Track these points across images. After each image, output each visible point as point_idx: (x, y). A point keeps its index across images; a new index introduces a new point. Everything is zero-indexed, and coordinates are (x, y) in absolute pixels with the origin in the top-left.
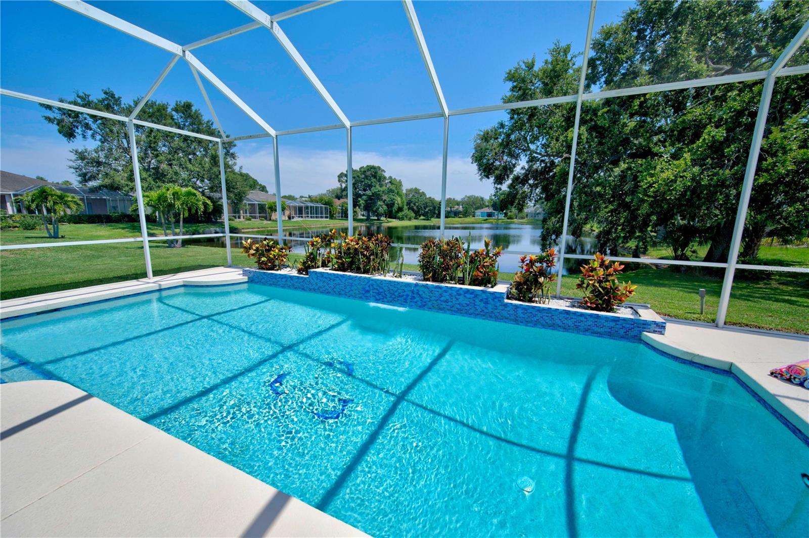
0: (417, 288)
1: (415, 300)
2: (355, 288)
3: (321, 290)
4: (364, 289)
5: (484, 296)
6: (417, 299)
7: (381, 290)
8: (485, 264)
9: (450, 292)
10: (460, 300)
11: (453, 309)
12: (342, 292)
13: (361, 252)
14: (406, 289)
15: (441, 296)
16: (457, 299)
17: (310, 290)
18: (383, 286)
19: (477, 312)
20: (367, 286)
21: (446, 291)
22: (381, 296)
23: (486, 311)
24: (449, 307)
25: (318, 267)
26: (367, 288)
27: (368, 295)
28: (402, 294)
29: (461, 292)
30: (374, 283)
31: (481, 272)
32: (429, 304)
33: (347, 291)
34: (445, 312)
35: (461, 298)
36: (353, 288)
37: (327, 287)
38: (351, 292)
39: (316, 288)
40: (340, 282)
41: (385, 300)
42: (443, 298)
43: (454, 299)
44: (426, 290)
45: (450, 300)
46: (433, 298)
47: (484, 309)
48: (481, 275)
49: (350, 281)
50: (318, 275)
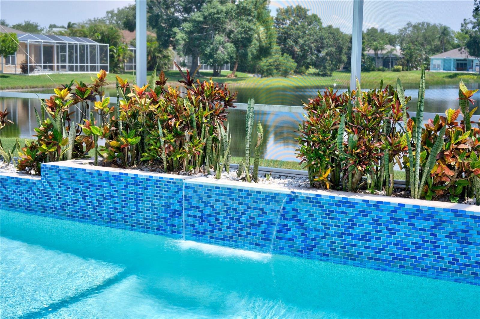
0: (295, 205)
1: (289, 235)
2: (148, 205)
3: (69, 209)
4: (167, 206)
5: (458, 223)
6: (295, 231)
7: (208, 211)
8: (462, 146)
9: (375, 213)
10: (399, 236)
11: (382, 256)
13: (162, 122)
14: (267, 208)
15: (352, 223)
16: (392, 232)
17: (44, 210)
18: (212, 200)
19: (441, 264)
20: (175, 201)
21: (364, 214)
22: (206, 225)
23: (463, 260)
24: (371, 253)
25: (64, 158)
26: (176, 206)
27: (175, 221)
28: (256, 220)
29: (401, 214)
30: (191, 193)
31: (450, 167)
32: (324, 244)
33: (128, 213)
34: (362, 265)
35: (403, 228)
36: (142, 206)
37: (82, 203)
38: (137, 216)
39: (58, 205)
40: (110, 190)
41: (218, 234)
42: (356, 231)
43: (385, 232)
44: (316, 210)
45: (374, 233)
46: (332, 230)
47: (458, 255)
48: (451, 173)
49: (136, 189)
50: (64, 175)
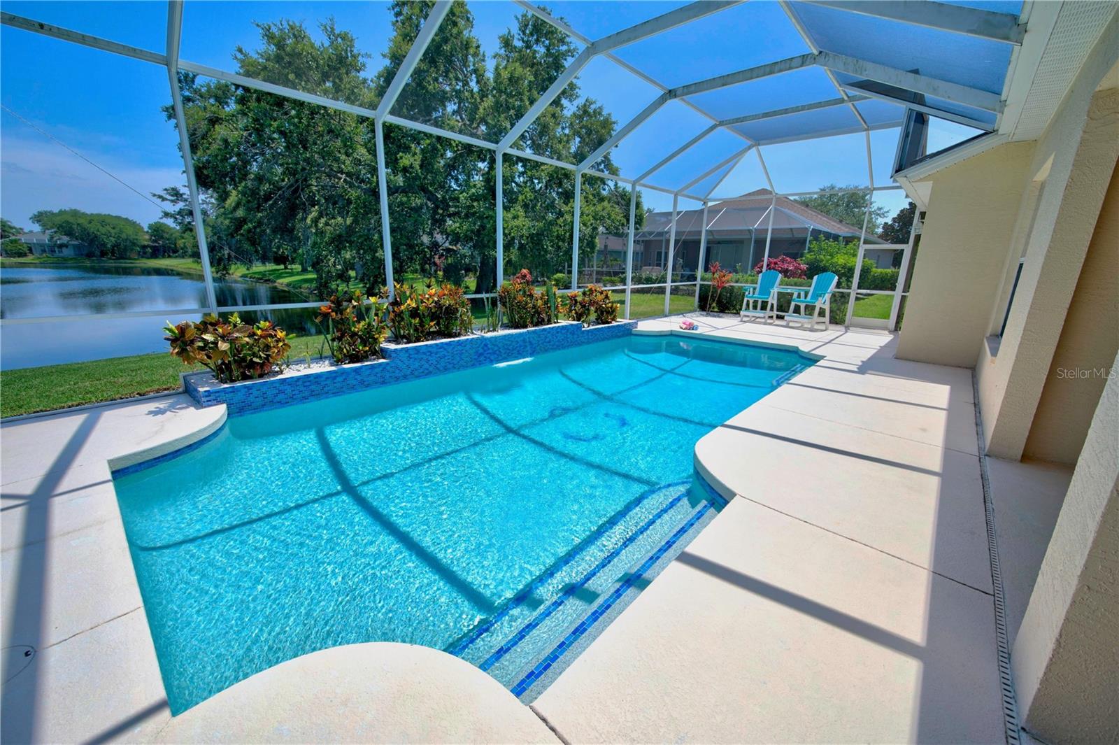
1: (527, 349)
3: (416, 373)
12: (449, 366)
15: (546, 337)
17: (397, 379)
26: (481, 351)
30: (488, 341)
33: (455, 362)
35: (559, 335)
37: (426, 366)
38: (462, 362)
39: (408, 372)
42: (547, 340)
45: (552, 339)
46: (540, 342)
49: (459, 348)
50: (411, 352)
